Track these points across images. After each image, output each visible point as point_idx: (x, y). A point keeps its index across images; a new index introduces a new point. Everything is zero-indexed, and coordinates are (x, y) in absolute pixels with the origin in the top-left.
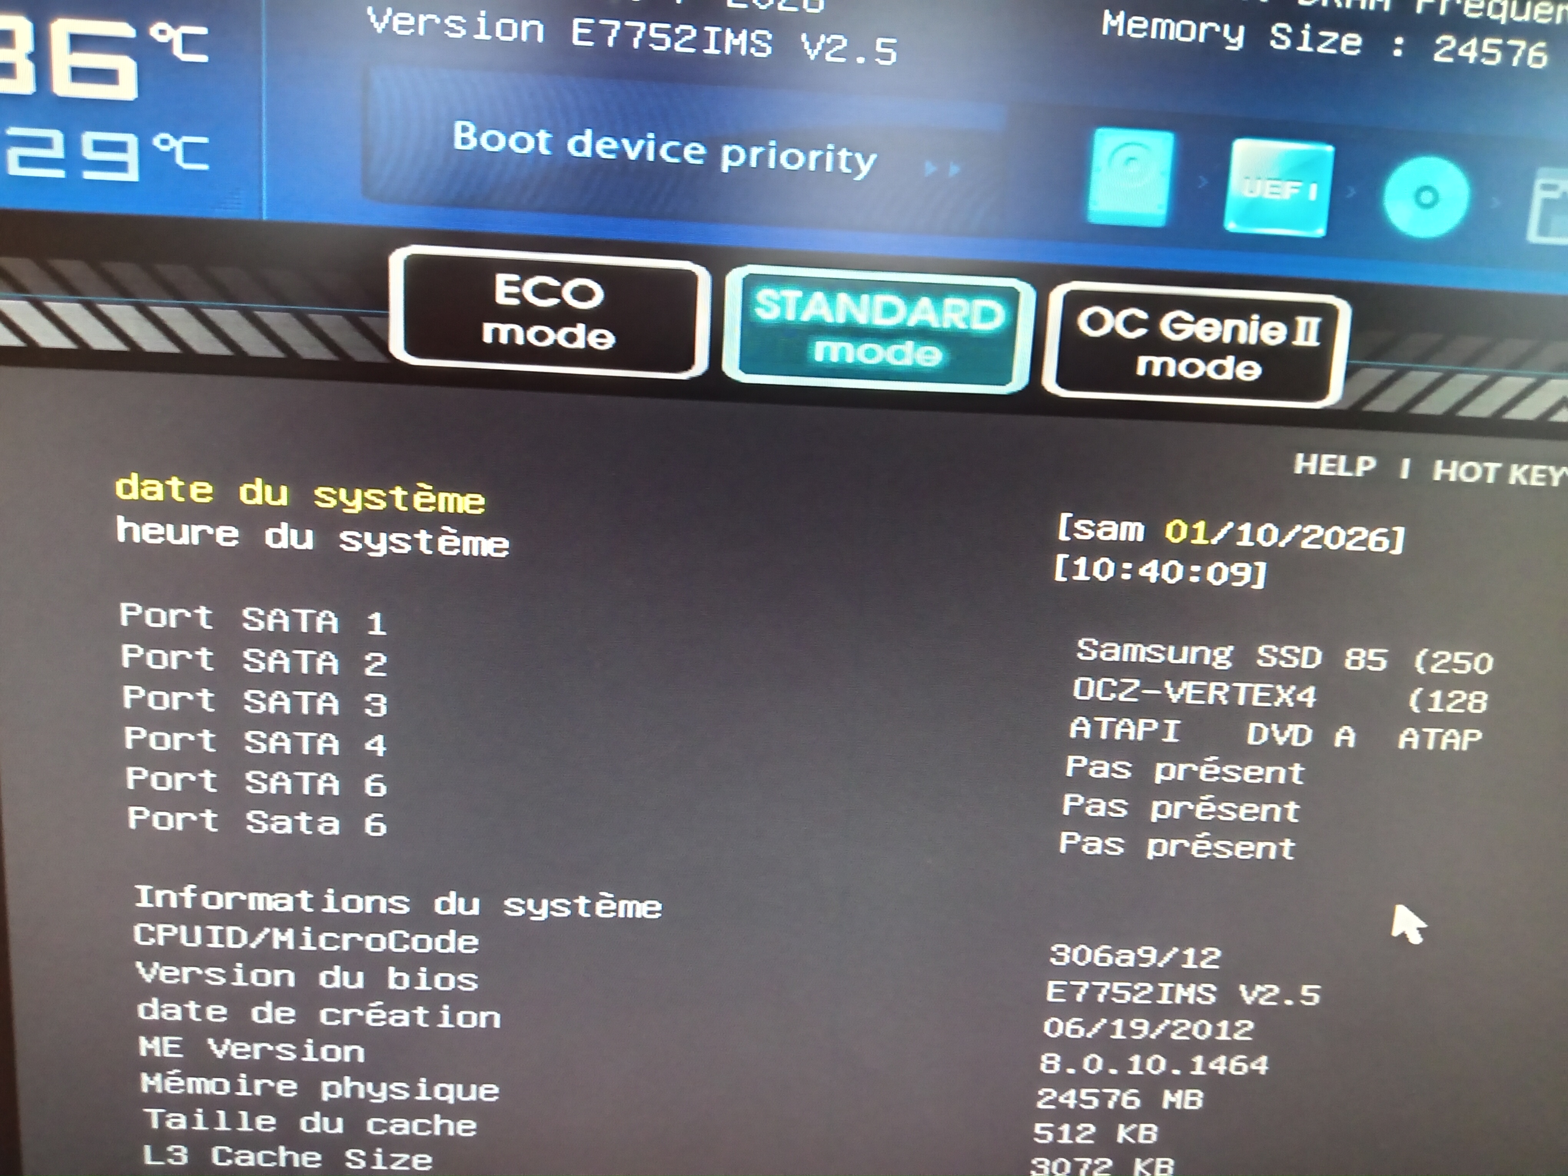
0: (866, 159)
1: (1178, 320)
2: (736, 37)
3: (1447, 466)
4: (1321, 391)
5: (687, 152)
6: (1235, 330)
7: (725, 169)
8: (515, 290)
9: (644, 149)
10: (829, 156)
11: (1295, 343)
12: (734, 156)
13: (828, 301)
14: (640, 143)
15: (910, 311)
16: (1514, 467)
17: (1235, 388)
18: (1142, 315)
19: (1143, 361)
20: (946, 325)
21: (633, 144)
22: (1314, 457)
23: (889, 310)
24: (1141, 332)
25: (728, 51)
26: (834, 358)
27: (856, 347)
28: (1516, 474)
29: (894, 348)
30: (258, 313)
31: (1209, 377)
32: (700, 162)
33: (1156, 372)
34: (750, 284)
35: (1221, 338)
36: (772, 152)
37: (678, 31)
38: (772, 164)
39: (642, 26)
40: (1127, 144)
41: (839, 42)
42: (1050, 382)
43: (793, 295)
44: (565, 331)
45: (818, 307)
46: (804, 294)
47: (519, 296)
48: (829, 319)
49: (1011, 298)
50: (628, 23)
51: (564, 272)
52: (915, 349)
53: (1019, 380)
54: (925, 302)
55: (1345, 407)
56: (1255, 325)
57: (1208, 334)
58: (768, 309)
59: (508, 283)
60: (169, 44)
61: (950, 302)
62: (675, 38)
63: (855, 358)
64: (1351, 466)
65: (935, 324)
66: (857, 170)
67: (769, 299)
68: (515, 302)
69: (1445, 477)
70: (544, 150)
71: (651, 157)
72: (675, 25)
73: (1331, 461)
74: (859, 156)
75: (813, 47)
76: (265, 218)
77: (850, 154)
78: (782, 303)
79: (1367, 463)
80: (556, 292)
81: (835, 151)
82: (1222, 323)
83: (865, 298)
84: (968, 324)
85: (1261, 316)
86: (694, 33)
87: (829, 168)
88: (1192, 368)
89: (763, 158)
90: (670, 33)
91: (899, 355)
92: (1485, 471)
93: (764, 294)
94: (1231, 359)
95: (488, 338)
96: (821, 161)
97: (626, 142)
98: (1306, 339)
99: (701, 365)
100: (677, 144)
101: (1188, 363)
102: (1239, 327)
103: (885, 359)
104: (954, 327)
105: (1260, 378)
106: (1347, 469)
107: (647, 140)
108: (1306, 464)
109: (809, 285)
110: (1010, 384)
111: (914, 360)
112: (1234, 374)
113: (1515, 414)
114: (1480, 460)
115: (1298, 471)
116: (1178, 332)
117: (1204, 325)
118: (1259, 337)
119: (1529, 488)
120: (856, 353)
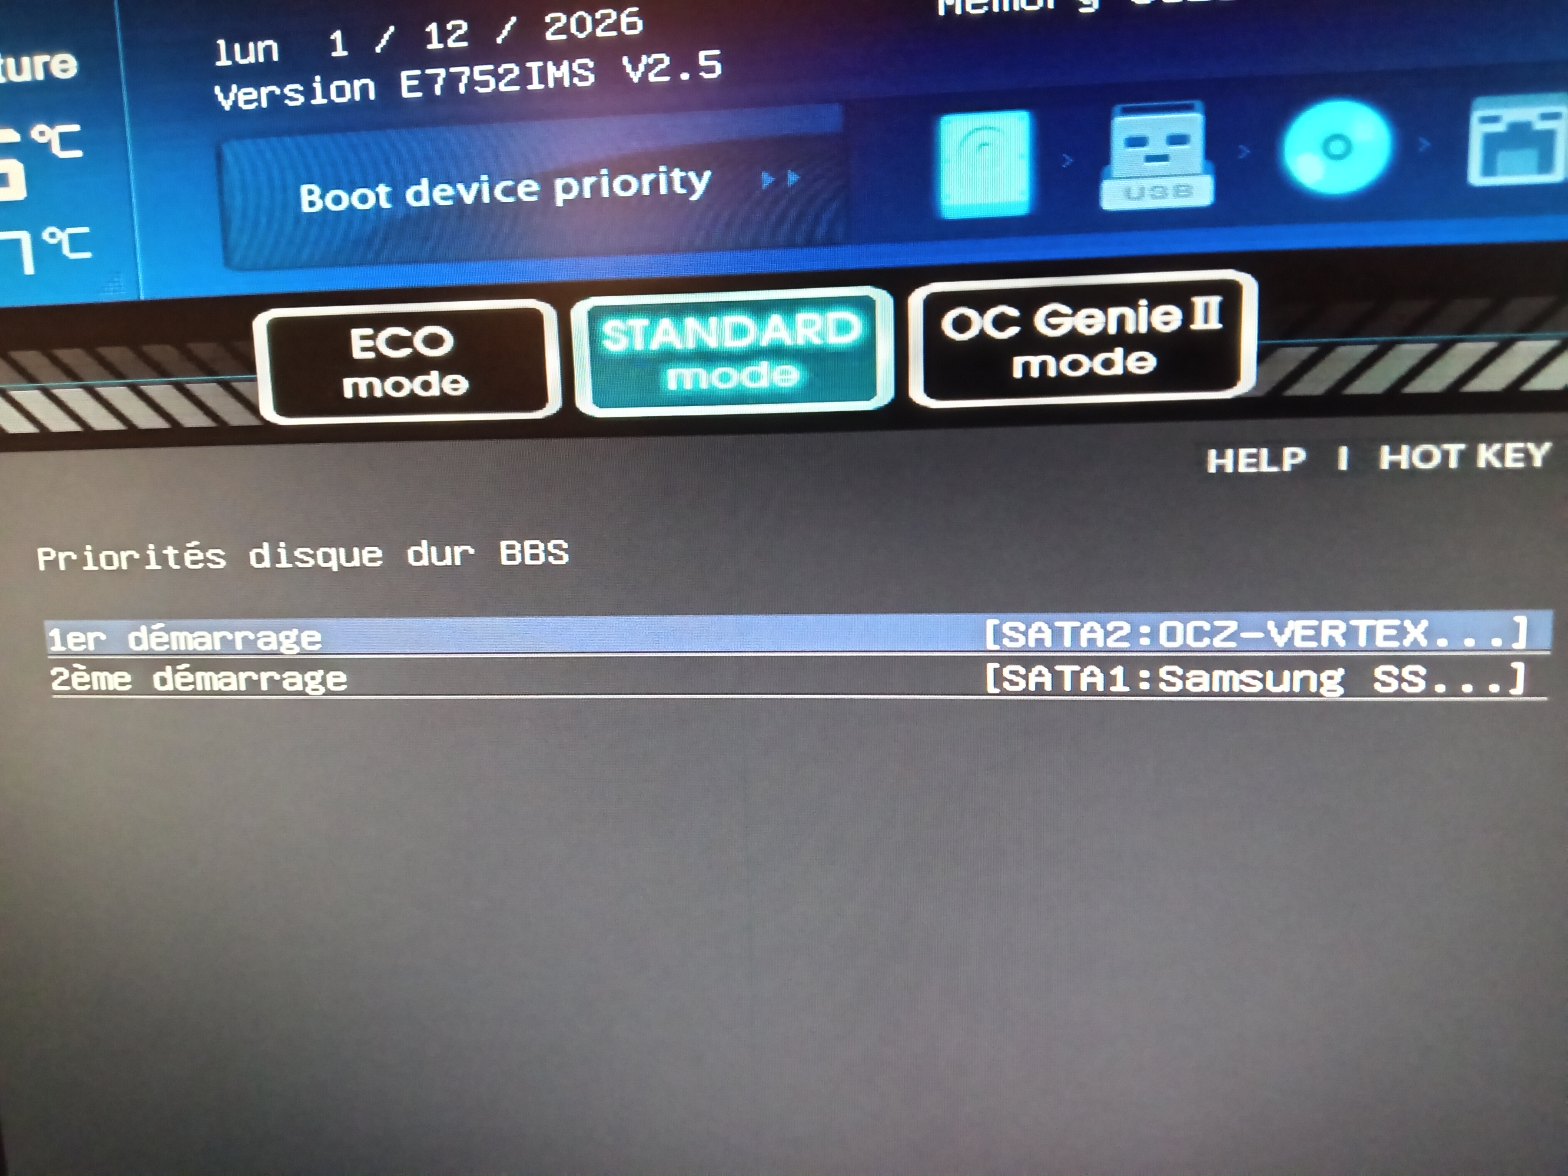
0: (700, 176)
1: (1055, 314)
2: (558, 69)
3: (1395, 451)
4: (1231, 378)
5: (521, 190)
6: (1121, 320)
7: (559, 203)
8: (369, 343)
9: (479, 192)
10: (663, 178)
11: (1193, 327)
12: (567, 189)
13: (676, 327)
14: (475, 186)
15: (761, 329)
16: (1482, 447)
17: (1128, 382)
18: (1013, 312)
19: (1018, 362)
20: (801, 342)
21: (468, 188)
22: (1230, 452)
23: (740, 331)
24: (1013, 331)
25: (551, 84)
26: (688, 386)
27: (709, 373)
28: (1485, 455)
29: (748, 370)
30: (142, 387)
31: (1096, 374)
32: (534, 198)
33: (1035, 373)
34: (595, 316)
35: (1105, 329)
36: (605, 181)
37: (501, 70)
38: (605, 193)
39: (466, 70)
40: (978, 129)
41: (661, 61)
42: (917, 394)
43: (639, 323)
44: (420, 379)
45: (666, 333)
46: (651, 322)
47: (374, 349)
48: (678, 346)
49: (866, 307)
50: (453, 70)
51: (414, 321)
52: (771, 371)
53: (884, 394)
54: (775, 319)
55: (1260, 394)
56: (1143, 311)
57: (1090, 326)
58: (616, 341)
59: (363, 338)
60: (47, 145)
61: (802, 317)
62: (499, 78)
63: (710, 384)
64: (1276, 459)
65: (788, 342)
66: (691, 190)
67: (615, 329)
68: (371, 355)
69: (1395, 465)
70: (385, 204)
71: (486, 199)
73: (1250, 456)
74: (692, 175)
75: (635, 69)
76: (142, 298)
77: (684, 174)
78: (629, 333)
79: (1294, 456)
80: (406, 342)
81: (668, 173)
82: (1106, 313)
83: (713, 320)
84: (824, 339)
85: (1149, 301)
86: (517, 71)
87: (663, 190)
88: (1075, 365)
89: (596, 188)
90: (494, 73)
91: (754, 377)
92: (1446, 455)
93: (610, 326)
94: (1119, 351)
95: (348, 393)
96: (655, 185)
97: (461, 187)
98: (1206, 321)
99: (554, 404)
100: (510, 183)
101: (1070, 360)
102: (1126, 315)
103: (740, 383)
104: (808, 342)
105: (1156, 369)
106: (1271, 463)
107: (480, 182)
108: (1221, 461)
109: (654, 311)
110: (875, 398)
111: (771, 383)
112: (1125, 368)
113: (1476, 385)
114: (1437, 441)
115: (1212, 469)
116: (1055, 327)
117: (1085, 317)
118: (1150, 324)
119: (1505, 471)
120: (711, 379)
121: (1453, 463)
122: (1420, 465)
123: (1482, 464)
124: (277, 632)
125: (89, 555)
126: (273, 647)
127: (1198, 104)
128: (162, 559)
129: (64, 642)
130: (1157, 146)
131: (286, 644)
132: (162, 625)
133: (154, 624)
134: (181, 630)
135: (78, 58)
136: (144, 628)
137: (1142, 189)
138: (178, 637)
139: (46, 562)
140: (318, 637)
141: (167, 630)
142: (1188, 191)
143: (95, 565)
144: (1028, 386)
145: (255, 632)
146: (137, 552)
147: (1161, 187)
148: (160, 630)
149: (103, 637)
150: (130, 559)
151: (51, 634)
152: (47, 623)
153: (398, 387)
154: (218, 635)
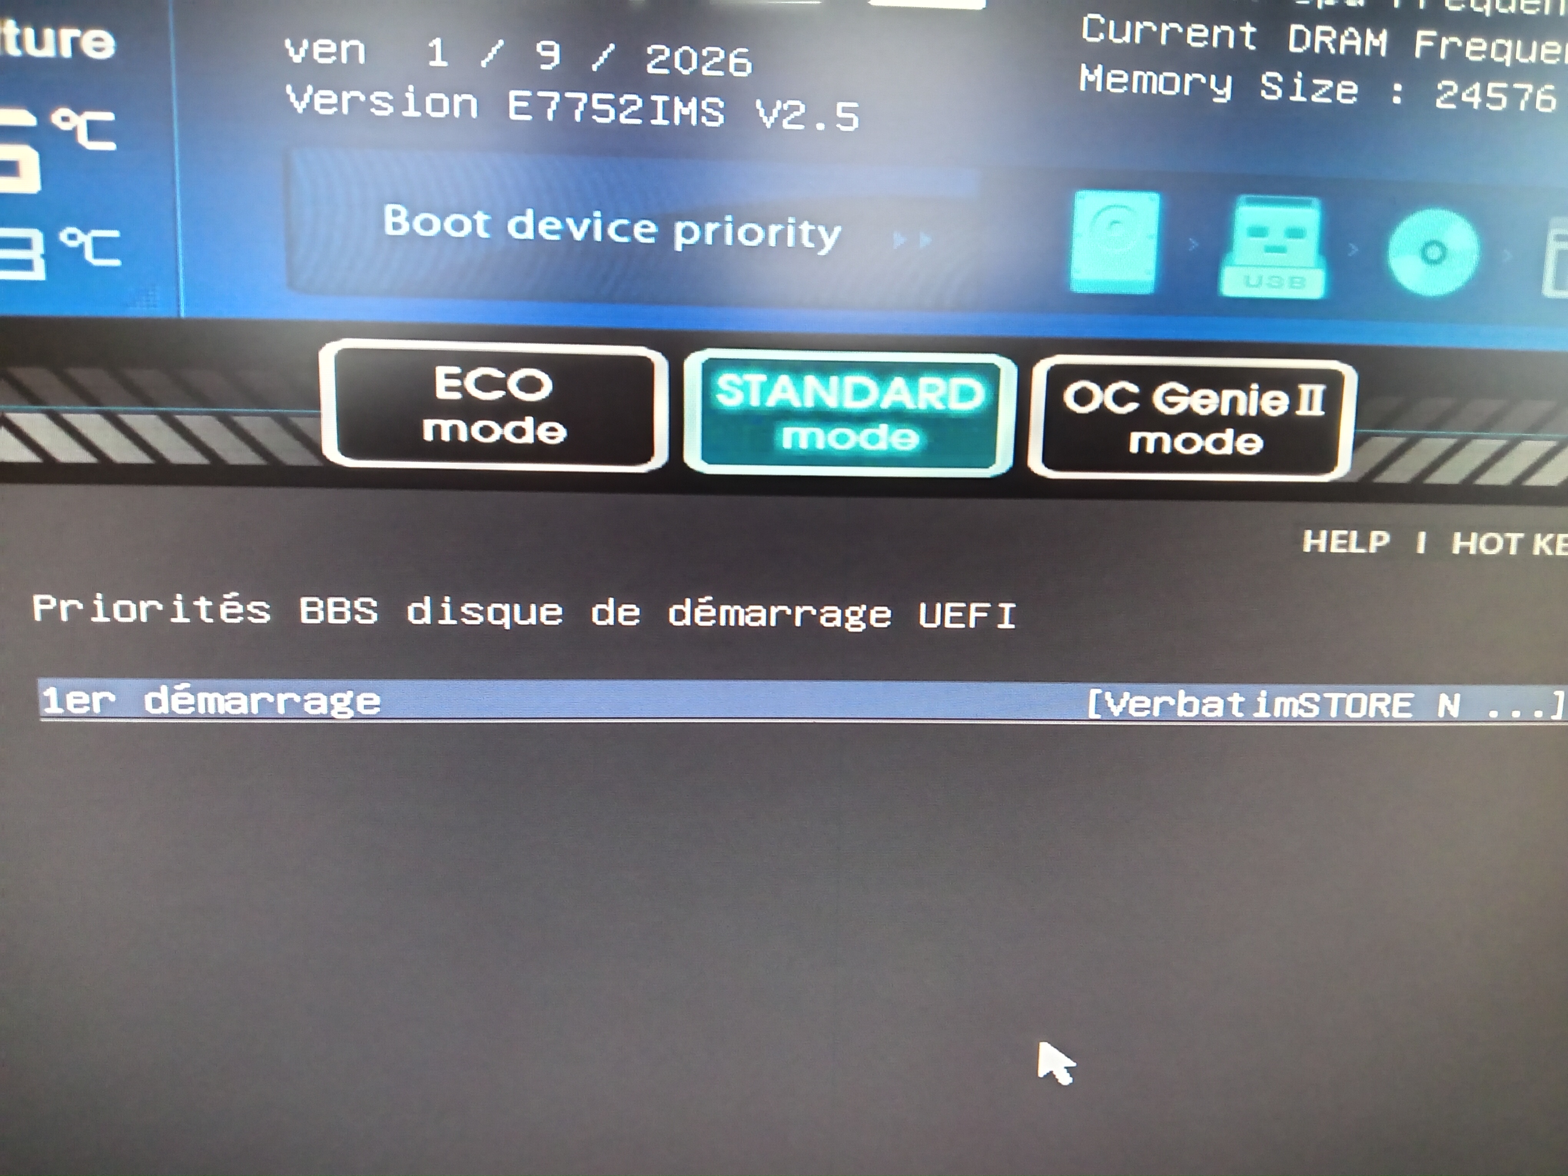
0: (830, 231)
1: (1173, 392)
2: (685, 105)
3: (1466, 537)
4: (1329, 464)
5: (638, 230)
6: (1234, 402)
7: (678, 248)
8: (456, 383)
9: (591, 229)
10: (791, 230)
11: (1298, 413)
12: (688, 233)
13: (794, 385)
14: (586, 222)
15: (883, 392)
16: (1538, 536)
17: (1236, 462)
18: (1133, 388)
19: (1135, 437)
20: (922, 406)
21: (578, 224)
22: (1324, 534)
23: (861, 392)
24: (1132, 406)
25: (677, 121)
26: (804, 445)
27: (826, 433)
28: (1540, 544)
29: (867, 432)
30: (178, 417)
31: (1207, 452)
32: (651, 240)
33: (1150, 449)
34: (710, 369)
35: (1218, 410)
36: (729, 228)
37: (622, 101)
38: (729, 241)
39: (584, 97)
40: (1110, 207)
41: (797, 108)
42: (1036, 463)
43: (756, 379)
44: (512, 425)
45: (784, 390)
46: (769, 379)
47: (462, 389)
48: (796, 404)
49: (991, 374)
50: (568, 95)
51: (509, 363)
52: (890, 434)
53: (1003, 462)
54: (898, 382)
55: (1354, 479)
56: (1254, 395)
57: (1204, 406)
58: (730, 395)
59: (448, 376)
60: (73, 133)
61: (925, 381)
62: (619, 109)
63: (826, 443)
64: (1364, 541)
65: (910, 405)
66: (820, 244)
67: (731, 384)
68: (457, 396)
69: (1465, 550)
70: (482, 233)
71: (598, 237)
72: (618, 95)
73: (1341, 537)
74: (822, 229)
75: (768, 114)
76: (183, 315)
77: (813, 227)
78: (745, 388)
79: (1380, 538)
80: (501, 385)
81: (796, 225)
82: (1220, 395)
83: (834, 380)
84: (945, 404)
85: (1259, 386)
86: (640, 103)
87: (791, 242)
88: (1188, 443)
89: (719, 235)
90: (614, 103)
91: (873, 439)
92: (1507, 543)
93: (725, 380)
94: (1229, 433)
95: (428, 436)
96: (781, 236)
97: (570, 221)
98: (1310, 408)
99: (660, 458)
100: (625, 222)
101: (1184, 438)
102: (1238, 397)
103: (858, 444)
104: (930, 408)
105: (1262, 451)
106: (1359, 545)
107: (593, 219)
108: (1315, 542)
109: (773, 368)
110: (994, 466)
111: (889, 444)
112: (1234, 448)
113: (1535, 481)
114: (1501, 531)
115: (1307, 549)
116: (1172, 405)
117: (1200, 397)
118: (1259, 407)
119: (1555, 558)
120: (827, 438)
121: (1513, 551)
122: (1486, 552)
123: (1537, 552)
124: (328, 694)
125: (99, 604)
126: (323, 710)
127: (1316, 201)
128: (192, 611)
129: (62, 703)
130: (1276, 237)
131: (338, 707)
132: (187, 685)
133: (179, 684)
134: (211, 691)
135: (116, 37)
136: (164, 689)
137: (1260, 278)
138: (206, 700)
139: (43, 612)
140: (377, 700)
141: (194, 692)
142: (1303, 283)
143: (105, 616)
144: (1143, 462)
145: (302, 694)
146: (160, 602)
147: (1278, 277)
148: (185, 690)
149: (112, 698)
150: (151, 610)
151: (46, 694)
152: (41, 682)
153: (486, 431)
154: (255, 697)
